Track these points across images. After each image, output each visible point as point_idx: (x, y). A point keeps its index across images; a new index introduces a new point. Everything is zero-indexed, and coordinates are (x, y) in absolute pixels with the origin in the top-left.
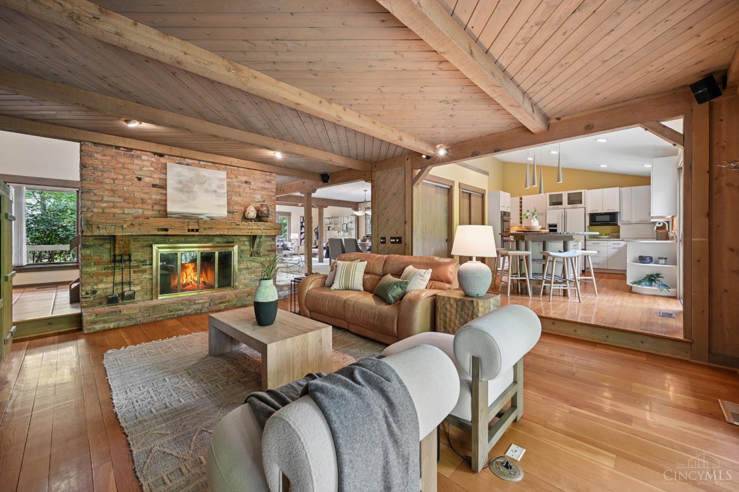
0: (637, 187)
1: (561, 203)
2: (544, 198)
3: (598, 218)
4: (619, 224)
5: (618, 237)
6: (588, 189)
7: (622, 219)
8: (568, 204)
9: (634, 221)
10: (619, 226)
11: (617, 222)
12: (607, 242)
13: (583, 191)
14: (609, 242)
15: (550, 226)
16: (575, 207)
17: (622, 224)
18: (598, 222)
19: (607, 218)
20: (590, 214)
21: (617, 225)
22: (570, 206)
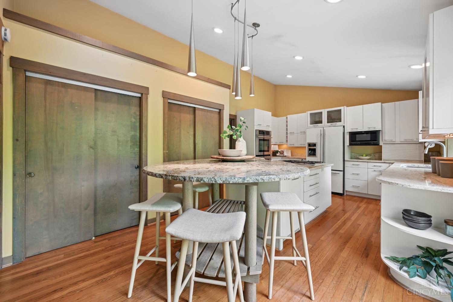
0: (400, 102)
1: (321, 122)
2: (306, 117)
3: (358, 138)
4: (381, 143)
5: (380, 158)
6: (347, 106)
7: (384, 139)
8: (328, 122)
9: (398, 140)
10: (382, 146)
11: (379, 142)
12: (367, 163)
13: (342, 108)
14: (369, 163)
15: (310, 145)
16: (334, 125)
17: (384, 144)
18: (358, 141)
19: (368, 137)
20: (350, 133)
21: (378, 145)
22: (329, 124)
